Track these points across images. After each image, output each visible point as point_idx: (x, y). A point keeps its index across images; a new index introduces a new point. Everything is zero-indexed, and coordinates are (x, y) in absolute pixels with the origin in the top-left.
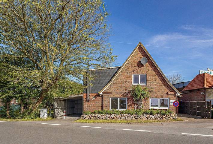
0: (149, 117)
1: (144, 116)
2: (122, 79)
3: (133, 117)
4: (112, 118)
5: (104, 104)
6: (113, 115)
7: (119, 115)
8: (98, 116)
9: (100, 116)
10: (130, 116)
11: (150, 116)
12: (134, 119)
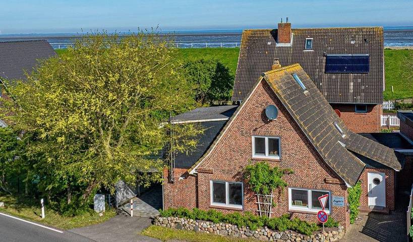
0: (271, 235)
1: (261, 233)
2: (232, 145)
3: (242, 232)
4: (205, 228)
5: (200, 192)
6: (208, 223)
7: (218, 225)
8: (183, 223)
9: (186, 222)
10: (237, 229)
11: (274, 234)
12: (244, 236)
